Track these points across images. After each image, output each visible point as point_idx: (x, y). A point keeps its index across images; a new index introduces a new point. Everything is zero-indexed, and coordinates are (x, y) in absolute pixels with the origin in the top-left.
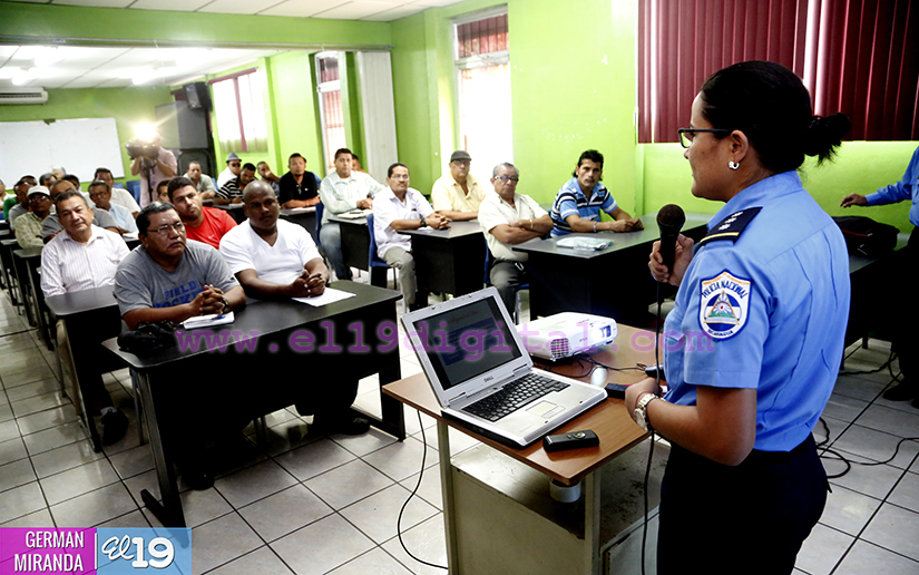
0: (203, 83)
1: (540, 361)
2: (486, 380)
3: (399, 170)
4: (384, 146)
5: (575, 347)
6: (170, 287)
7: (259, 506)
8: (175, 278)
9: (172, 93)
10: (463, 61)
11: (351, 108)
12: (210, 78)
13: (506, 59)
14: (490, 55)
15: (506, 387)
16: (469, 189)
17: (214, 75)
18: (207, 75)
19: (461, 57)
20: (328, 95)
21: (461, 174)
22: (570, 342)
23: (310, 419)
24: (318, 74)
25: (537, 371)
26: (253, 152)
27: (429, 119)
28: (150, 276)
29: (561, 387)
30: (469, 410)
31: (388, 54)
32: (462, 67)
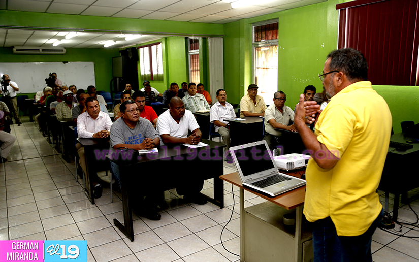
0: (135, 48)
1: (281, 170)
2: (260, 175)
3: (222, 92)
4: (218, 81)
5: (296, 166)
6: (131, 135)
7: (162, 229)
8: (133, 132)
9: (120, 52)
10: (257, 43)
11: (203, 62)
12: (138, 46)
13: (277, 43)
14: (270, 41)
15: (268, 178)
16: (257, 102)
17: (140, 44)
18: (137, 44)
19: (255, 41)
20: (193, 56)
21: (253, 95)
22: (294, 164)
23: (182, 197)
24: (189, 46)
25: (280, 173)
26: (156, 80)
27: (240, 69)
28: (124, 130)
29: (289, 179)
30: (253, 184)
31: (222, 39)
32: (256, 46)
